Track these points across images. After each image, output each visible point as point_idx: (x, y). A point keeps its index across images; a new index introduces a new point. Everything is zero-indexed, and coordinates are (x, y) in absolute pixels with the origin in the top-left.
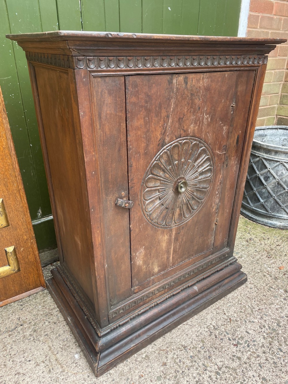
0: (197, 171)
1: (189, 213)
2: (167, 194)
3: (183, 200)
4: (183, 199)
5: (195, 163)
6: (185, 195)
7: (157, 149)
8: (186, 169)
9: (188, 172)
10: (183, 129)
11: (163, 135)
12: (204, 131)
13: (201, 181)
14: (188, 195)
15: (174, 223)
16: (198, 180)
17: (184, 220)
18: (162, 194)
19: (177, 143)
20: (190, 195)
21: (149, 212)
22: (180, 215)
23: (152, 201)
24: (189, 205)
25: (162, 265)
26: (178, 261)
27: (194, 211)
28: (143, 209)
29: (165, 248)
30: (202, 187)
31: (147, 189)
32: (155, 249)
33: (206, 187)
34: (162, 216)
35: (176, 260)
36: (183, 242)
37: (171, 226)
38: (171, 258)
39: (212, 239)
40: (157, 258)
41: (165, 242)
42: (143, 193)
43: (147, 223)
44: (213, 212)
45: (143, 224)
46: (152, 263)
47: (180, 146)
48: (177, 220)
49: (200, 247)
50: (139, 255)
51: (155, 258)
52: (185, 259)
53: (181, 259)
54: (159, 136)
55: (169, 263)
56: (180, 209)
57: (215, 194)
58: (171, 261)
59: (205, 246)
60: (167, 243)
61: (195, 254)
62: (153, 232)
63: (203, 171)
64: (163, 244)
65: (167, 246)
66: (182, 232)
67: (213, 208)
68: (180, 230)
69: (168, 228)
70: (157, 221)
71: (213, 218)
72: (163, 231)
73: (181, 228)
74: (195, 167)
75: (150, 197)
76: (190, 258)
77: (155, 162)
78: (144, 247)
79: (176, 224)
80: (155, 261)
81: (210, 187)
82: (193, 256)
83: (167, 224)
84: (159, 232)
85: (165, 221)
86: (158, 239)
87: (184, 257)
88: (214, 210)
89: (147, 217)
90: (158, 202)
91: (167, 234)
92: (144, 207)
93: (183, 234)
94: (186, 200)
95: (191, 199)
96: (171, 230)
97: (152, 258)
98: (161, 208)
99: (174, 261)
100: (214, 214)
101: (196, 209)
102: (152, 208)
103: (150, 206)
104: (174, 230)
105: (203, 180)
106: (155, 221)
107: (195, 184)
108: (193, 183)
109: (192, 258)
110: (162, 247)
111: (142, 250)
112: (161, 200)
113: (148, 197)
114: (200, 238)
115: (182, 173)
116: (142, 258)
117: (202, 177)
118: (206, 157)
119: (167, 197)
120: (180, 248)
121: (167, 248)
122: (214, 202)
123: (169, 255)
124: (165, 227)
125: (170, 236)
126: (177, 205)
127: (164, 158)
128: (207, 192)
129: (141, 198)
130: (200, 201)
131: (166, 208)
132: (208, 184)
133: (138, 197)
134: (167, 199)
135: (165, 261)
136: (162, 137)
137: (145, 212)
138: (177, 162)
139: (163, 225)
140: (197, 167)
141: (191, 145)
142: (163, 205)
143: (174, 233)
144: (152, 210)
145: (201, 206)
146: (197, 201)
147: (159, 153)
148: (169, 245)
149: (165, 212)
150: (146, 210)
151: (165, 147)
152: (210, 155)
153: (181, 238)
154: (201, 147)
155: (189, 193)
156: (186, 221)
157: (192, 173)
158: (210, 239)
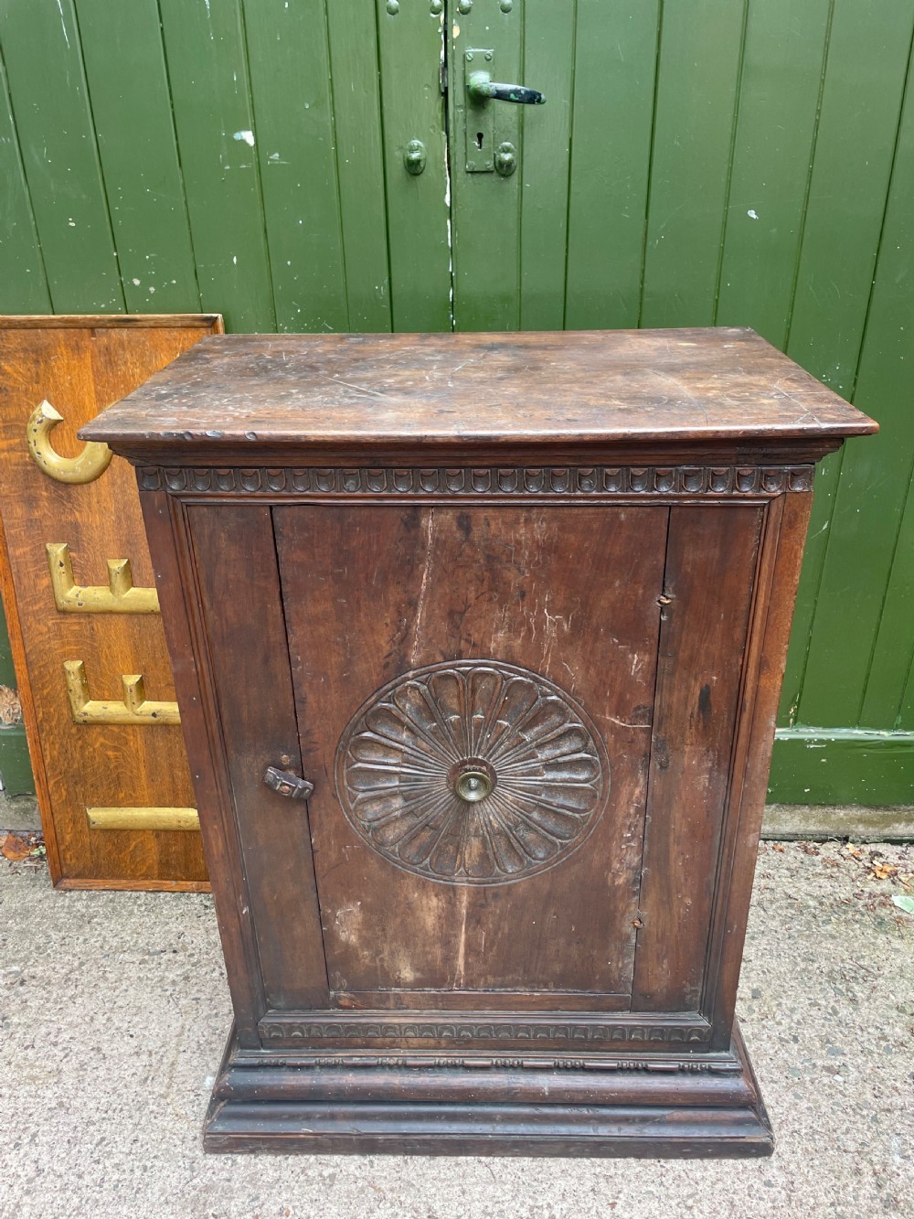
0: (533, 756)
1: (516, 861)
2: (427, 793)
3: (490, 822)
4: (489, 818)
5: (528, 735)
6: (495, 810)
7: (381, 676)
8: (491, 742)
9: (500, 752)
10: (466, 641)
11: (399, 644)
12: (547, 655)
13: (555, 786)
14: (506, 813)
15: (461, 873)
16: (540, 781)
17: (499, 875)
18: (408, 788)
19: (452, 671)
20: (514, 813)
21: (369, 821)
22: (484, 857)
23: (379, 798)
24: (513, 841)
25: (426, 968)
26: (486, 979)
27: (533, 861)
28: (348, 810)
29: (434, 929)
30: (560, 803)
31: (360, 765)
32: (399, 920)
33: (577, 809)
34: (417, 843)
35: (480, 975)
36: (500, 935)
37: (454, 878)
38: (461, 962)
39: (623, 963)
40: (407, 946)
41: (432, 914)
42: (345, 772)
43: (365, 846)
44: (619, 886)
45: (352, 845)
46: (392, 954)
47: (463, 681)
48: (473, 867)
49: (575, 970)
50: (345, 919)
51: (399, 943)
52: (515, 984)
53: (499, 979)
54: (384, 645)
55: (454, 975)
56: (484, 842)
57: (617, 835)
58: (460, 971)
59: (597, 977)
60: (440, 917)
61: (557, 986)
62: (388, 875)
63: (560, 760)
64: (427, 917)
65: (441, 927)
66: (495, 908)
67: (616, 875)
68: (486, 899)
69: (442, 882)
70: (397, 850)
71: (621, 906)
72: (424, 884)
73: (490, 895)
74: (526, 745)
75: (369, 785)
76: (536, 989)
77: (379, 705)
78: (359, 903)
79: (470, 879)
80: (402, 952)
81: (596, 813)
82: (546, 986)
83: (437, 870)
84: (409, 883)
85: (428, 859)
86: (406, 898)
87: (510, 977)
88: (620, 881)
89: (363, 832)
90: (397, 803)
91: (436, 896)
92: (352, 806)
93: (498, 911)
94: (504, 825)
95: (522, 827)
96: (454, 889)
97: (388, 940)
98: (410, 821)
99: (472, 974)
100: (623, 894)
101: (541, 859)
102: (379, 815)
103: (372, 807)
104: (466, 892)
105: (561, 784)
106: (393, 850)
107: (530, 789)
108: (522, 786)
109: (543, 992)
110: (422, 923)
111: (355, 908)
112: (409, 803)
113: (364, 785)
114: (569, 944)
115: (479, 749)
116: (355, 929)
117: (556, 777)
118: (568, 725)
119: (429, 799)
120: (492, 946)
121: (442, 932)
122: (617, 858)
123: (451, 952)
124: (429, 873)
125: (452, 903)
126: (468, 828)
127: (413, 700)
128: (584, 823)
129: (338, 781)
130: (558, 841)
131: (427, 825)
132: (585, 802)
133: (330, 777)
134: (428, 803)
135: (438, 963)
136: (395, 648)
137: (354, 818)
138: (457, 717)
139: (421, 868)
140: (534, 744)
141: (502, 683)
142: (416, 815)
143: (465, 899)
144: (379, 819)
145: (560, 854)
146: (545, 838)
147: (389, 686)
148: (448, 926)
149: (425, 836)
150: (357, 813)
151: (410, 674)
152: (580, 721)
153: (492, 922)
154: (545, 695)
155: (511, 808)
156: (507, 880)
157: (516, 759)
158: (617, 963)
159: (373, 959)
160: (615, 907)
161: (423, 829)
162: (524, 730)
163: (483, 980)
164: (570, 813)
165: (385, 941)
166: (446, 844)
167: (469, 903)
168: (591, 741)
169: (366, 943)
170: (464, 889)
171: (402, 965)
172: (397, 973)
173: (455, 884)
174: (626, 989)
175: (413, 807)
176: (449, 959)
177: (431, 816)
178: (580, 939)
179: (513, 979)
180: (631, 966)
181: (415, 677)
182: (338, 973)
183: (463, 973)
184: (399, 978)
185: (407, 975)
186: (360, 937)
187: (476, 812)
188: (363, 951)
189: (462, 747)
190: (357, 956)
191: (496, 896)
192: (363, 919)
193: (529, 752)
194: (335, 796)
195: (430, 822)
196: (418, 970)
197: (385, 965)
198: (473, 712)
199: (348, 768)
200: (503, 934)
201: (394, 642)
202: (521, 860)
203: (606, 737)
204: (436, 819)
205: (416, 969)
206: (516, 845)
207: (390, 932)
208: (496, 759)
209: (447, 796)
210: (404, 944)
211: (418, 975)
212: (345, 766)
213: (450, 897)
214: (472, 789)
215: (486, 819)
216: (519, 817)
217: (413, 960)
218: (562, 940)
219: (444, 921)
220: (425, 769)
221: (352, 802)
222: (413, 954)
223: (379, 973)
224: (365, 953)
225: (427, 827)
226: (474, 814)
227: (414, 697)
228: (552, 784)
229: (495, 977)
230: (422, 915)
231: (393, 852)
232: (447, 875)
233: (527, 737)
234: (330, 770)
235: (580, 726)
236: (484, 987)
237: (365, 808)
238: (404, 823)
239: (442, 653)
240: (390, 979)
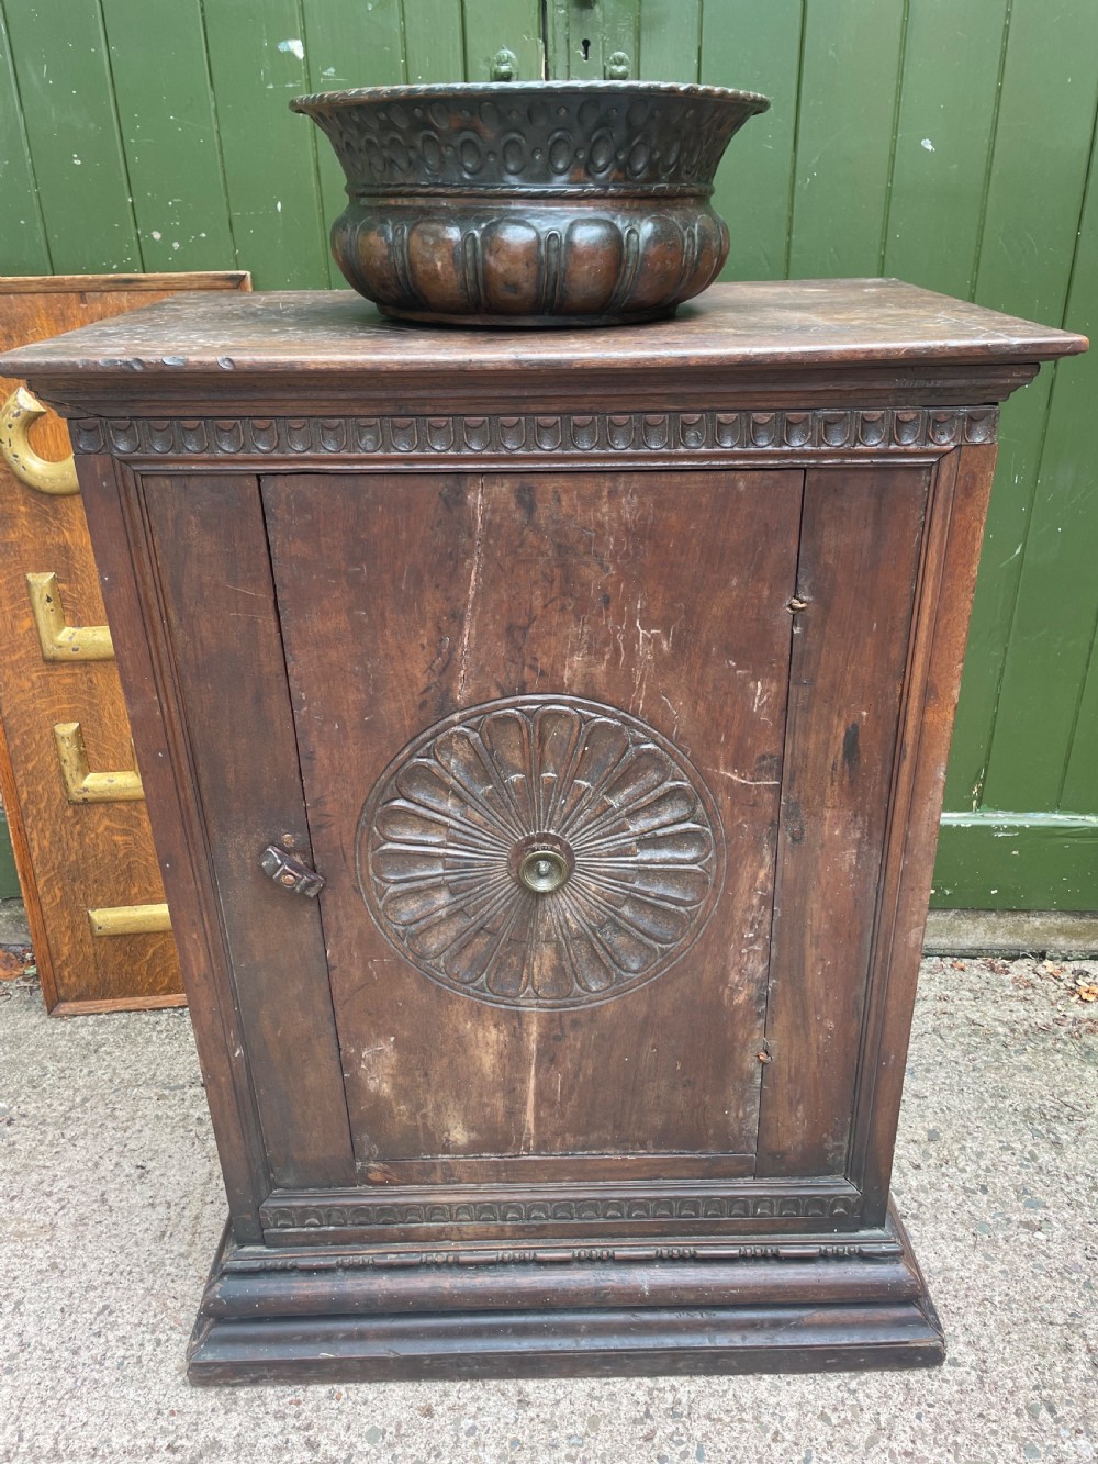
0: (623, 828)
1: (602, 974)
2: (481, 883)
3: (567, 921)
4: (565, 917)
5: (616, 799)
6: (573, 904)
7: (417, 719)
8: (566, 810)
9: (578, 824)
10: (531, 667)
11: (441, 674)
12: (640, 685)
13: (652, 870)
14: (587, 909)
15: (528, 994)
16: (633, 862)
17: (579, 994)
18: (456, 877)
19: (513, 711)
20: (598, 908)
21: (404, 925)
22: (559, 971)
23: (417, 892)
24: (598, 947)
25: (484, 1127)
26: (564, 1139)
27: (624, 974)
28: (374, 909)
29: (494, 1072)
30: (660, 892)
31: (390, 846)
32: (446, 1060)
33: (682, 900)
34: (469, 953)
35: (556, 1134)
36: (581, 1079)
37: (519, 1000)
38: (530, 1116)
39: (744, 1110)
40: (458, 1097)
41: (490, 1050)
42: (370, 856)
43: (398, 959)
44: (738, 1007)
45: (381, 957)
46: (438, 1108)
47: (528, 725)
48: (544, 985)
49: (681, 1123)
50: (374, 1061)
51: (448, 1092)
52: (602, 1144)
53: (581, 1138)
54: (419, 675)
55: (521, 1134)
56: (558, 951)
57: (735, 936)
58: (529, 1129)
59: (711, 1132)
60: (501, 1055)
61: (658, 1146)
62: (431, 999)
63: (660, 832)
64: (483, 1056)
65: (503, 1068)
66: (575, 1040)
67: (734, 991)
68: (562, 1029)
69: (503, 1006)
70: (442, 964)
71: (741, 1034)
72: (479, 1010)
73: (567, 1021)
74: (614, 813)
75: (403, 873)
76: (631, 1151)
77: (415, 760)
78: (392, 1039)
79: (541, 1001)
80: (451, 1105)
81: (707, 905)
82: (643, 1146)
83: (495, 990)
84: (459, 1009)
85: (484, 975)
86: (455, 1029)
87: (596, 1136)
88: (741, 999)
89: (396, 939)
90: (442, 898)
91: (496, 1026)
92: (380, 904)
93: (578, 1045)
94: (584, 925)
95: (608, 927)
96: (519, 1016)
97: (433, 1089)
98: (460, 923)
99: (544, 1133)
100: (745, 1016)
101: (636, 972)
102: (417, 916)
103: (407, 905)
104: (535, 1019)
105: (660, 866)
106: (437, 964)
107: (620, 874)
108: (608, 870)
109: (639, 1154)
110: (478, 1064)
111: (387, 1046)
112: (458, 897)
113: (396, 875)
114: (674, 1088)
115: (551, 820)
116: (388, 1074)
117: (653, 857)
118: (669, 784)
119: (484, 891)
120: (570, 1094)
121: (504, 1076)
122: (736, 968)
123: (517, 1103)
124: (486, 995)
125: (517, 1036)
126: (537, 932)
127: (461, 753)
128: (692, 920)
129: (361, 869)
130: (657, 946)
131: (482, 928)
132: (693, 890)
133: (350, 863)
134: (484, 897)
135: (500, 1118)
136: (435, 680)
137: (384, 921)
138: (520, 776)
139: (476, 988)
140: (623, 812)
141: (581, 727)
142: (467, 915)
143: (534, 1030)
144: (417, 921)
145: (660, 964)
146: (640, 942)
147: (427, 734)
148: (512, 1067)
149: (481, 943)
150: (389, 914)
151: (456, 717)
152: (686, 778)
153: (571, 1060)
154: (638, 742)
155: (594, 902)
156: (590, 1002)
157: (601, 833)
158: (737, 1111)
159: (412, 1116)
160: (734, 1035)
161: (477, 933)
162: (610, 793)
163: (559, 1140)
164: (673, 907)
165: (429, 1091)
166: (508, 954)
167: (540, 1035)
168: (701, 806)
169: (403, 1093)
170: (533, 1015)
171: (451, 1123)
172: (446, 1134)
173: (520, 1009)
174: (749, 1147)
175: (463, 903)
176: (513, 1113)
177: (488, 915)
178: (689, 1081)
179: (599, 1138)
180: (756, 1115)
181: (463, 720)
182: (366, 1136)
183: (533, 1132)
184: (448, 1140)
185: (458, 1136)
186: (395, 1086)
187: (547, 909)
188: (398, 1104)
189: (527, 817)
190: (391, 1111)
191: (575, 1024)
192: (399, 1060)
193: (617, 823)
194: (357, 890)
195: (486, 923)
196: (472, 1129)
197: (429, 1123)
198: (542, 768)
199: (373, 850)
200: (585, 1076)
201: (433, 671)
202: (608, 973)
203: (720, 799)
204: (494, 919)
205: (470, 1128)
206: (601, 953)
207: (435, 1078)
208: (574, 833)
209: (509, 887)
210: (454, 1093)
211: (473, 1135)
212: (370, 849)
213: (515, 1028)
214: (541, 876)
215: (561, 918)
216: (605, 913)
217: (465, 1115)
218: (664, 1082)
219: (506, 1061)
220: (478, 850)
221: (381, 899)
222: (466, 1107)
223: (421, 1134)
224: (402, 1107)
225: (482, 932)
226: (545, 911)
227: (461, 749)
228: (649, 866)
229: (575, 1136)
230: (477, 1053)
231: (437, 967)
232: (510, 997)
233: (615, 802)
234: (350, 853)
235: (685, 784)
236: (561, 1150)
237: (399, 906)
238: (452, 926)
239: (499, 686)
240: (436, 1143)
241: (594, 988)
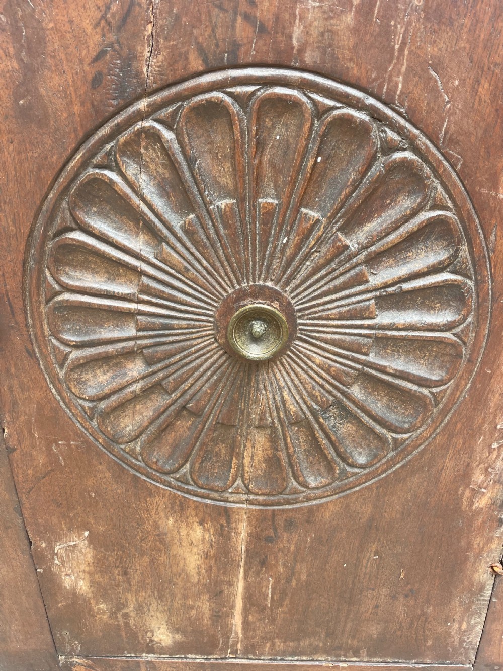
0: (360, 280)
1: (323, 469)
2: (183, 350)
3: (284, 402)
4: (282, 397)
5: (354, 237)
6: (292, 381)
7: (88, 104)
8: (288, 252)
9: (303, 273)
10: (247, 17)
11: (119, 29)
12: (401, 50)
13: (393, 338)
14: (308, 387)
15: (237, 488)
16: (369, 327)
17: (295, 492)
18: (152, 341)
19: (221, 95)
20: (322, 386)
21: (91, 400)
22: (273, 462)
23: (104, 360)
24: (320, 435)
25: (189, 629)
26: (273, 644)
27: (349, 469)
28: (55, 379)
29: (199, 574)
30: (400, 368)
31: (66, 296)
32: (146, 559)
33: (426, 380)
34: (170, 438)
35: (265, 639)
36: (294, 583)
37: (227, 495)
38: (237, 621)
39: (469, 622)
40: (161, 597)
41: (195, 550)
42: (44, 309)
43: (87, 442)
44: (479, 511)
45: (67, 439)
46: (140, 608)
47: (241, 121)
48: (256, 478)
49: (399, 633)
50: (68, 557)
51: (149, 592)
52: (315, 651)
53: (291, 644)
54: (89, 29)
55: (229, 638)
56: (273, 440)
57: (486, 427)
58: (237, 633)
59: (430, 643)
60: (207, 556)
61: (371, 654)
62: (127, 491)
63: (407, 286)
64: (187, 555)
65: (209, 570)
66: (289, 542)
67: (475, 493)
68: (275, 529)
69: (208, 502)
70: (138, 449)
71: (478, 541)
72: (181, 504)
73: (280, 521)
74: (350, 258)
75: (86, 333)
76: (342, 658)
77: (91, 171)
78: (86, 533)
79: (252, 497)
80: (154, 605)
81: (457, 386)
82: (356, 653)
83: (201, 482)
84: (159, 502)
85: (188, 465)
86: (156, 526)
87: (307, 642)
88: (482, 503)
89: (83, 418)
90: (136, 368)
91: (201, 523)
92: (62, 374)
93: (292, 548)
94: (304, 407)
95: (334, 411)
96: (227, 513)
97: (134, 589)
98: (158, 401)
99: (253, 638)
100: (484, 522)
101: (361, 467)
102: (107, 390)
103: (95, 376)
104: (245, 517)
105: (404, 333)
106: (133, 450)
107: (352, 343)
108: (337, 337)
109: (351, 662)
110: (181, 565)
111: (80, 541)
112: (155, 368)
113: (78, 335)
114: (394, 598)
115: (269, 267)
116: (84, 571)
117: (396, 321)
118: (425, 216)
119: (187, 360)
120: (281, 599)
121: (209, 577)
122: (482, 466)
123: (224, 606)
124: (190, 488)
125: (224, 534)
126: (249, 414)
127: (152, 166)
128: (437, 404)
129: (34, 327)
130: (390, 436)
131: (184, 408)
132: (440, 368)
133: (20, 317)
134: (185, 369)
135: (206, 621)
136: (112, 37)
137: (67, 394)
138: (232, 201)
139: (177, 480)
140: (362, 256)
141: (312, 125)
142: (166, 390)
143: (243, 530)
144: (106, 397)
145: (393, 458)
146: (371, 430)
147: (105, 130)
148: (219, 569)
149: (184, 426)
150: (72, 386)
151: (142, 105)
152: (450, 204)
153: (284, 564)
154: (389, 148)
155: (318, 379)
156: (308, 499)
157: (331, 285)
158: (460, 623)
159: (113, 615)
160: (469, 543)
161: (178, 414)
162: (348, 228)
163: (268, 645)
164: (415, 387)
165: (128, 590)
166: (215, 441)
167: (250, 534)
168: (465, 247)
169: (101, 591)
170: (243, 513)
171: (154, 624)
172: (149, 634)
173: (228, 505)
174: (467, 658)
175: (161, 375)
176: (221, 616)
177: (191, 392)
178: (411, 590)
179: (310, 645)
180: (479, 629)
181: (154, 109)
182: (66, 633)
183: (240, 635)
184: (151, 641)
185: (163, 637)
186: (92, 583)
187: (261, 386)
188: (97, 603)
189: (239, 262)
190: (91, 609)
191: (290, 524)
192: (95, 557)
193: (352, 273)
194: (31, 354)
195: (188, 402)
196: (177, 630)
197: (132, 622)
198: (257, 191)
199: (47, 302)
200: (298, 580)
201: (109, 24)
202: (330, 467)
203: (493, 238)
204: (197, 397)
205: (175, 629)
206: (324, 442)
207: (136, 577)
208: (297, 287)
209: (216, 357)
210: (156, 594)
211: (178, 637)
212: (43, 299)
213: (222, 526)
214: (256, 339)
215: (278, 398)
216: (330, 393)
217: (169, 617)
218: (384, 591)
219: (213, 562)
220: (178, 306)
221: (62, 366)
222: (169, 609)
223: (124, 634)
224: (101, 606)
225: (184, 412)
226: (258, 389)
227: (153, 160)
228: (390, 333)
229: (285, 642)
230: (180, 552)
231: (132, 453)
232: (217, 491)
233: (353, 242)
234: (18, 304)
235: (449, 214)
236: (269, 654)
237: (84, 377)
238: (150, 404)
239: (201, 50)
240: (139, 642)
241: (313, 484)
